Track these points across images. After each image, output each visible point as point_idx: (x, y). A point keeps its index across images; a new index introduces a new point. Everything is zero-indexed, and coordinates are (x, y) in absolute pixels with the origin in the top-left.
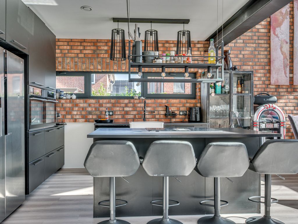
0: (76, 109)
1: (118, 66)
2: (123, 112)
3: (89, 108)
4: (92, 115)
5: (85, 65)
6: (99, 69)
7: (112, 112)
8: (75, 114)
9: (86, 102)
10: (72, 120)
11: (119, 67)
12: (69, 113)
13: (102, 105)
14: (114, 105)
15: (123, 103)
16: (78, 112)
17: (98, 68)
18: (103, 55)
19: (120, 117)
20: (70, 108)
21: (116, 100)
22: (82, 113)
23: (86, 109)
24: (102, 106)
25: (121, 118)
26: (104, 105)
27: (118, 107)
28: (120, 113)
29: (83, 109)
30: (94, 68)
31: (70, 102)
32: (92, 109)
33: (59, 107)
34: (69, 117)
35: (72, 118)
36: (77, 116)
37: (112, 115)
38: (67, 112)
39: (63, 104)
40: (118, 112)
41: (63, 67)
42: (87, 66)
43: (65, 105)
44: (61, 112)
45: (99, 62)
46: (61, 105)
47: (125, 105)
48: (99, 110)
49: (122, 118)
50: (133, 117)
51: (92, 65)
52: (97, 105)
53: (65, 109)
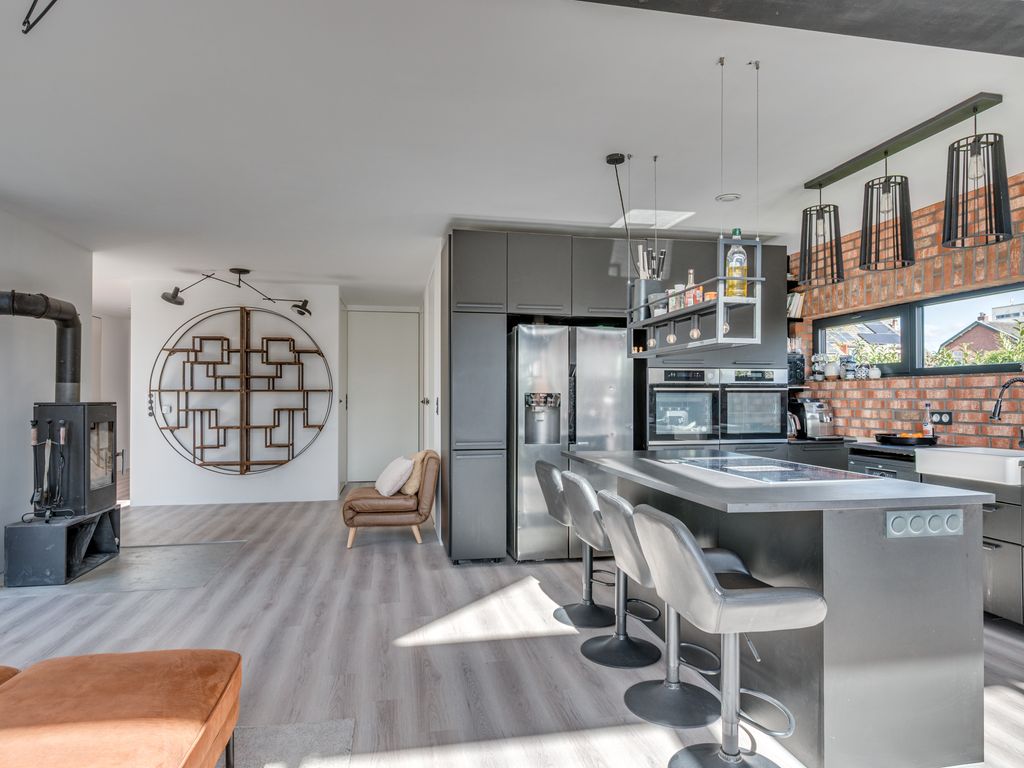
0: (869, 403)
1: (965, 276)
2: (979, 417)
3: (896, 402)
4: (902, 420)
5: (886, 288)
6: (916, 294)
7: (950, 414)
8: (868, 416)
9: (888, 387)
10: (862, 431)
11: (969, 276)
12: (856, 414)
13: (925, 392)
14: (954, 393)
15: (981, 388)
16: (874, 412)
17: (915, 291)
18: (927, 252)
19: (971, 430)
20: (857, 400)
21: (961, 378)
22: (882, 416)
23: (889, 404)
24: (925, 398)
25: (973, 433)
26: (930, 394)
27: (967, 399)
28: (972, 417)
29: (884, 404)
30: (906, 294)
31: (858, 388)
32: (902, 406)
33: (839, 398)
34: (856, 423)
35: (863, 426)
36: (872, 422)
37: (950, 423)
38: (852, 412)
39: (845, 391)
40: (967, 415)
41: (846, 305)
42: (891, 290)
43: (850, 395)
44: (842, 411)
45: (917, 275)
46: (842, 393)
47: (986, 393)
48: (917, 409)
49: (977, 434)
50: (1010, 435)
51: (902, 285)
52: (913, 395)
53: (848, 402)
